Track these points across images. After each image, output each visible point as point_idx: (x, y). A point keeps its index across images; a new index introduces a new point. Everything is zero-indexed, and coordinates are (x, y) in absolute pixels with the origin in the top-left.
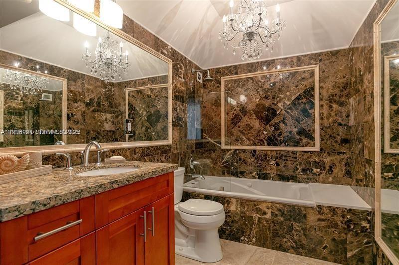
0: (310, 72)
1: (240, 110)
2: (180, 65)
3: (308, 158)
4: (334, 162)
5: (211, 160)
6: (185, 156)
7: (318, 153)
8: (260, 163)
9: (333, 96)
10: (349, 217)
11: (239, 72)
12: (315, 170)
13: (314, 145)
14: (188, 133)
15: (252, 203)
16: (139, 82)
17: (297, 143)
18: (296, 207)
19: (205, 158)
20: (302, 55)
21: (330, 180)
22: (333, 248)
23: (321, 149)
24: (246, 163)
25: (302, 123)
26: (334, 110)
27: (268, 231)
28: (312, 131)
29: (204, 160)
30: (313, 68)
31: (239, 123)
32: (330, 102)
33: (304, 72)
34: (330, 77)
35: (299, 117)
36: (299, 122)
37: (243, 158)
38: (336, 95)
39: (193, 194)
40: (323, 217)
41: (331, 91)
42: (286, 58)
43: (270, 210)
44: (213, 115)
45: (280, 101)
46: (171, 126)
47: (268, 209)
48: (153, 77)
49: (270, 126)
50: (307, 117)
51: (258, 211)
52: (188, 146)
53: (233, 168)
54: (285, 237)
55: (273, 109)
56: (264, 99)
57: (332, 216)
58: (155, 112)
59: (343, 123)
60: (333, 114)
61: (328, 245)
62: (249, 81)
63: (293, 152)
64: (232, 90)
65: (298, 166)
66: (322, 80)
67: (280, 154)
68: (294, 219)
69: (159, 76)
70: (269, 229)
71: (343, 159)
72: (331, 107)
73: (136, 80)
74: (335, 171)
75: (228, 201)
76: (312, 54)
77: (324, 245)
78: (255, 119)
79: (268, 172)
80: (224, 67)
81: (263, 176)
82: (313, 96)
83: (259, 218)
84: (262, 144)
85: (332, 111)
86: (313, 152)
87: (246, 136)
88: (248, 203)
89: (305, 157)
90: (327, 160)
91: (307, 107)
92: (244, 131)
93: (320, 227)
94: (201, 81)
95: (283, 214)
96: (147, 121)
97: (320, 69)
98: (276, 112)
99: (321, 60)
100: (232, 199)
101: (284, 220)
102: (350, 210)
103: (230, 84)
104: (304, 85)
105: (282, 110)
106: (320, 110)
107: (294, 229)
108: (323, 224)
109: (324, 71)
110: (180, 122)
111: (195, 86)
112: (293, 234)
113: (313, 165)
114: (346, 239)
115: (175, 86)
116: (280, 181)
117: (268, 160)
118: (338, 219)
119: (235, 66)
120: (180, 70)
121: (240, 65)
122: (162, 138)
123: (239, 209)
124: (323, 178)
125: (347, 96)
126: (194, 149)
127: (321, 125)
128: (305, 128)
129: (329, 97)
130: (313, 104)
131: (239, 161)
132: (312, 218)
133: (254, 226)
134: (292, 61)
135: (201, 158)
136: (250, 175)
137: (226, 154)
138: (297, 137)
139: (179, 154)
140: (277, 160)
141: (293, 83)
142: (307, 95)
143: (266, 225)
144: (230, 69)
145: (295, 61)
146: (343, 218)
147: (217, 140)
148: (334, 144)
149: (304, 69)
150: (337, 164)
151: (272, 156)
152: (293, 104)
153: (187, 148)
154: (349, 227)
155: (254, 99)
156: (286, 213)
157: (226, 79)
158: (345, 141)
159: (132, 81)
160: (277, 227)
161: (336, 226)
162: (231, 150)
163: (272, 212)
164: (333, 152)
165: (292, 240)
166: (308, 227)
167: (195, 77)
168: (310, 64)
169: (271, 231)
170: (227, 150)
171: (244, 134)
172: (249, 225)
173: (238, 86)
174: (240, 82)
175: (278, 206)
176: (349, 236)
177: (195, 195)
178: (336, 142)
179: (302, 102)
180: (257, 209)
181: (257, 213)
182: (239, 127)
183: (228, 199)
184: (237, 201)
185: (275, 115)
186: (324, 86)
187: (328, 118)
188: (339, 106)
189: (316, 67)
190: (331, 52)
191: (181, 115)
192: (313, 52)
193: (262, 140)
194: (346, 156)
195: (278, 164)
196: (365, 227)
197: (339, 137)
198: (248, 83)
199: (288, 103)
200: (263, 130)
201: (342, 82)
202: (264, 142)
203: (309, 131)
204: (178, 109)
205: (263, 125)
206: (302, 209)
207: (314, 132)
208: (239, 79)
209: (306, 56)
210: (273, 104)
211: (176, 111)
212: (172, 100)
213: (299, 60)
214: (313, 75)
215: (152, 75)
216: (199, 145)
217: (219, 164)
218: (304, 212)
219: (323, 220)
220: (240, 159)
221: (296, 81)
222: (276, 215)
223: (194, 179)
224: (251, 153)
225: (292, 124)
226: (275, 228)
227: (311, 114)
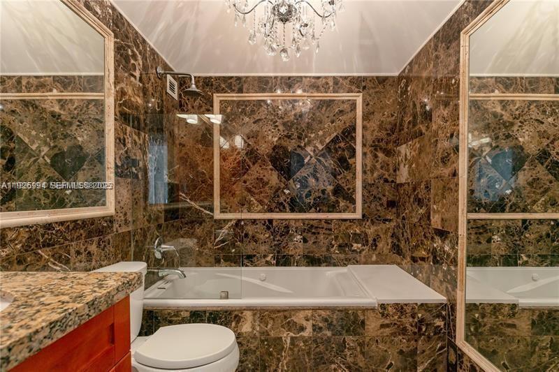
0: (351, 102)
1: (247, 154)
2: (133, 51)
3: (347, 229)
4: (379, 233)
5: (196, 240)
6: (145, 236)
7: (359, 222)
8: (278, 240)
9: (379, 142)
10: (420, 315)
11: (244, 90)
12: (355, 246)
13: (354, 211)
14: (152, 190)
15: (281, 314)
16: (28, 83)
17: (333, 208)
18: (350, 312)
19: (182, 237)
20: (341, 77)
21: (374, 258)
22: (399, 365)
23: (364, 216)
24: (256, 242)
25: (339, 177)
26: (380, 161)
27: (306, 356)
28: (351, 190)
29: (182, 240)
30: (354, 98)
31: (245, 176)
32: (376, 150)
33: (343, 102)
34: (375, 113)
35: (335, 169)
36: (335, 177)
37: (250, 233)
38: (382, 140)
39: (166, 312)
40: (387, 322)
41: (377, 134)
42: (319, 78)
43: (311, 321)
44: (198, 159)
45: (309, 142)
46: (113, 175)
47: (307, 320)
48: (66, 77)
49: (294, 182)
50: (346, 170)
51: (291, 326)
52: (150, 216)
53: (233, 250)
54: (334, 363)
55: (299, 155)
56: (285, 139)
57: (400, 317)
58: (71, 148)
59: (390, 180)
60: (378, 166)
61: (393, 362)
62: (261, 106)
63: (328, 222)
64: (233, 119)
65: (333, 242)
66: (366, 117)
67: (308, 225)
68: (347, 332)
69: (80, 77)
70: (309, 354)
71: (389, 229)
72: (376, 156)
73: (21, 77)
74: (380, 245)
75: (236, 316)
76: (354, 78)
77: (389, 363)
78: (271, 170)
79: (290, 253)
80: (219, 78)
81: (283, 260)
82: (354, 139)
83: (292, 338)
84: (283, 210)
85: (377, 161)
86: (353, 220)
87: (257, 197)
88: (274, 316)
89: (343, 227)
90: (371, 231)
91: (346, 154)
92: (253, 189)
93: (383, 337)
94: (175, 96)
95: (330, 325)
96: (52, 165)
97: (364, 100)
98: (303, 160)
99: (364, 88)
100: (245, 312)
101: (333, 335)
102: (422, 305)
103: (229, 108)
104: (343, 122)
105: (311, 157)
106: (363, 159)
107: (347, 346)
108: (387, 331)
109: (368, 105)
110: (134, 169)
111: (165, 103)
112: (346, 356)
113: (353, 239)
114: (416, 348)
115: (122, 93)
116: (309, 266)
117: (291, 235)
118: (407, 321)
119: (239, 78)
120: (132, 61)
121: (247, 77)
122: (89, 201)
123: (258, 329)
124: (365, 256)
125: (395, 142)
126: (163, 222)
127: (364, 181)
128: (342, 185)
129: (374, 142)
130: (354, 151)
131: (245, 239)
132: (373, 325)
133: (283, 354)
134: (327, 83)
135: (175, 237)
136: (264, 260)
137: (221, 228)
138: (333, 198)
139: (132, 233)
140: (305, 234)
141: (328, 117)
142: (347, 137)
143: (303, 347)
144: (229, 81)
145: (331, 83)
146: (414, 318)
147: (206, 204)
148: (379, 208)
149: (343, 98)
150: (382, 236)
151: (297, 228)
152: (328, 148)
153: (149, 221)
154: (420, 329)
155: (270, 137)
156: (335, 322)
157: (222, 99)
158: (391, 204)
159: (9, 77)
160: (322, 348)
161: (404, 331)
162: (231, 220)
163: (313, 325)
164: (377, 220)
165: (344, 364)
166: (367, 339)
167: (164, 87)
168: (350, 91)
169: (312, 357)
170: (224, 220)
171: (252, 194)
172: (275, 353)
173: (244, 112)
174: (246, 106)
175: (322, 313)
176: (420, 343)
177: (169, 314)
178: (382, 205)
179: (340, 147)
180: (289, 323)
181: (289, 330)
182: (245, 182)
183: (236, 313)
184: (254, 315)
185: (303, 165)
186: (368, 126)
187: (372, 172)
188: (386, 155)
189: (358, 96)
190: (377, 77)
191: (135, 154)
192: (356, 74)
193: (282, 203)
194: (393, 224)
195: (305, 240)
196: (439, 326)
197: (385, 199)
198: (260, 110)
199: (320, 147)
200: (284, 188)
201: (390, 123)
202: (284, 207)
203: (349, 189)
204: (129, 141)
205: (283, 179)
206: (359, 313)
207: (354, 191)
208: (244, 101)
209: (346, 78)
210: (299, 146)
211: (125, 145)
212: (116, 120)
213: (337, 83)
214: (355, 108)
215: (63, 71)
216: (172, 214)
217: (209, 245)
218: (362, 318)
219: (387, 326)
220: (246, 235)
221: (332, 115)
222: (320, 328)
223: (162, 278)
224: (264, 225)
225: (325, 179)
226: (318, 350)
227: (351, 165)
